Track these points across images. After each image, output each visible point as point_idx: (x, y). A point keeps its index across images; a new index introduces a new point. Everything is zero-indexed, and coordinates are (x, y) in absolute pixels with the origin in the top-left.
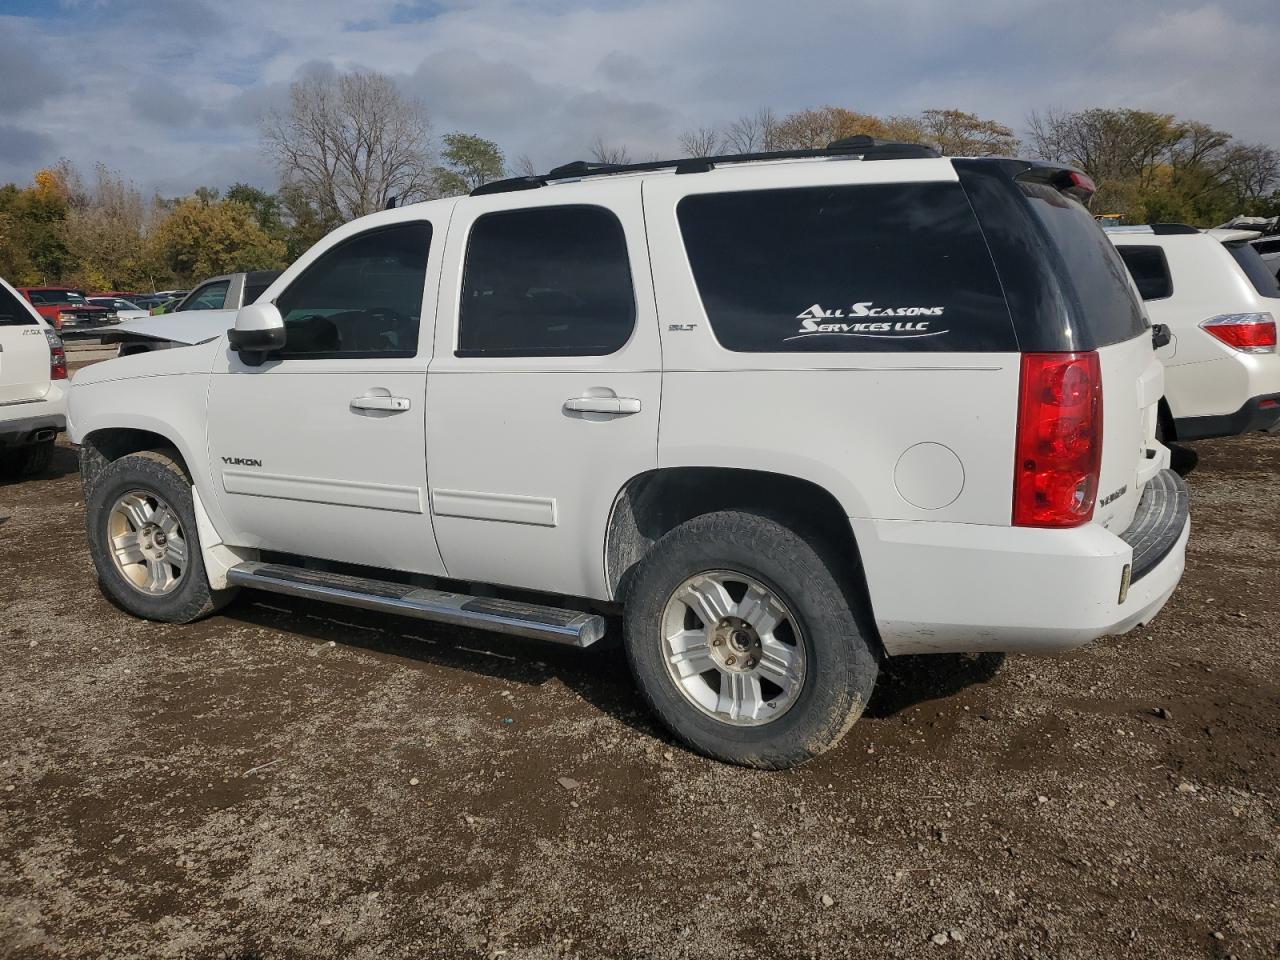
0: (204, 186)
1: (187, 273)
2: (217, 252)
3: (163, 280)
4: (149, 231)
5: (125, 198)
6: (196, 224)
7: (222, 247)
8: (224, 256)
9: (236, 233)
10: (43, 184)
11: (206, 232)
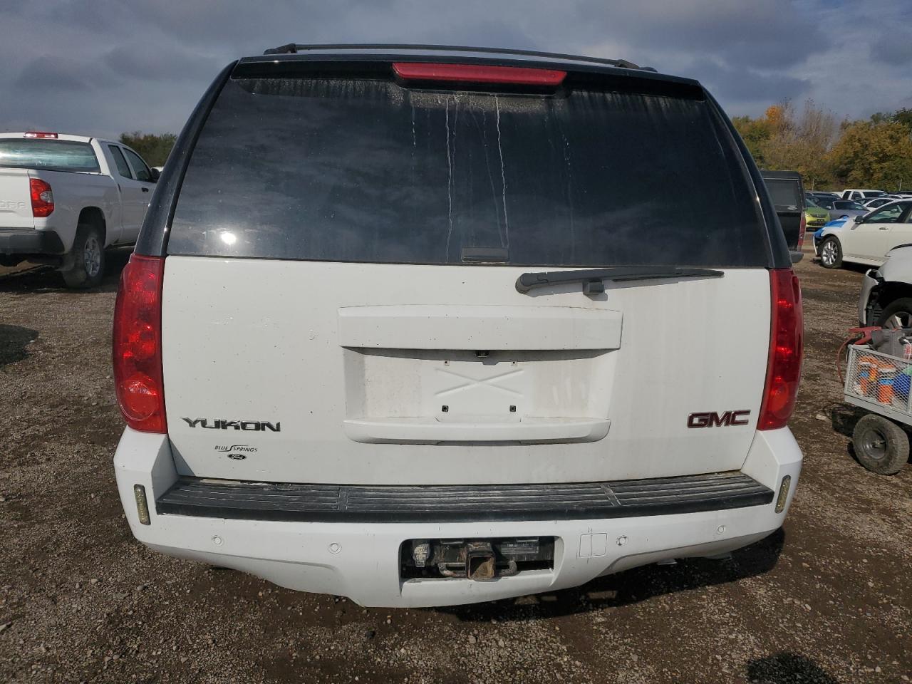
0: (879, 111)
1: (843, 180)
2: (870, 164)
3: (821, 183)
4: (833, 146)
5: (822, 123)
6: (859, 140)
7: (875, 158)
8: (875, 166)
9: (891, 147)
10: (770, 116)
11: (865, 147)
